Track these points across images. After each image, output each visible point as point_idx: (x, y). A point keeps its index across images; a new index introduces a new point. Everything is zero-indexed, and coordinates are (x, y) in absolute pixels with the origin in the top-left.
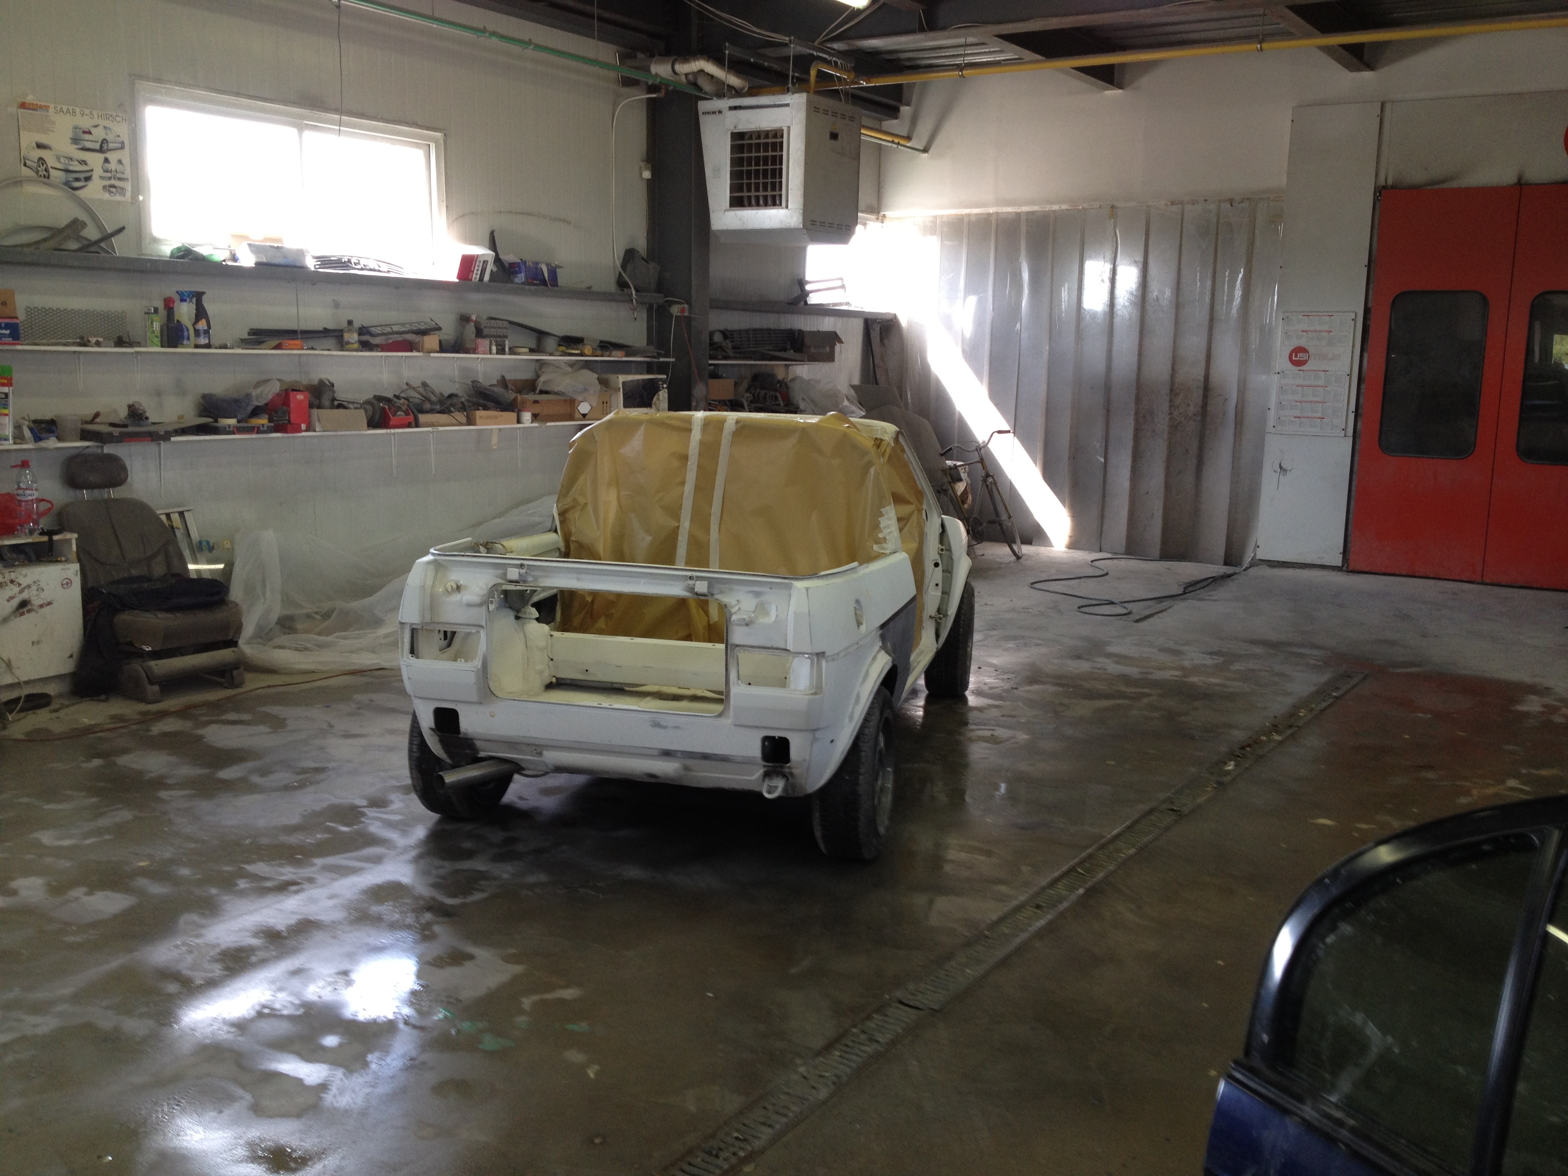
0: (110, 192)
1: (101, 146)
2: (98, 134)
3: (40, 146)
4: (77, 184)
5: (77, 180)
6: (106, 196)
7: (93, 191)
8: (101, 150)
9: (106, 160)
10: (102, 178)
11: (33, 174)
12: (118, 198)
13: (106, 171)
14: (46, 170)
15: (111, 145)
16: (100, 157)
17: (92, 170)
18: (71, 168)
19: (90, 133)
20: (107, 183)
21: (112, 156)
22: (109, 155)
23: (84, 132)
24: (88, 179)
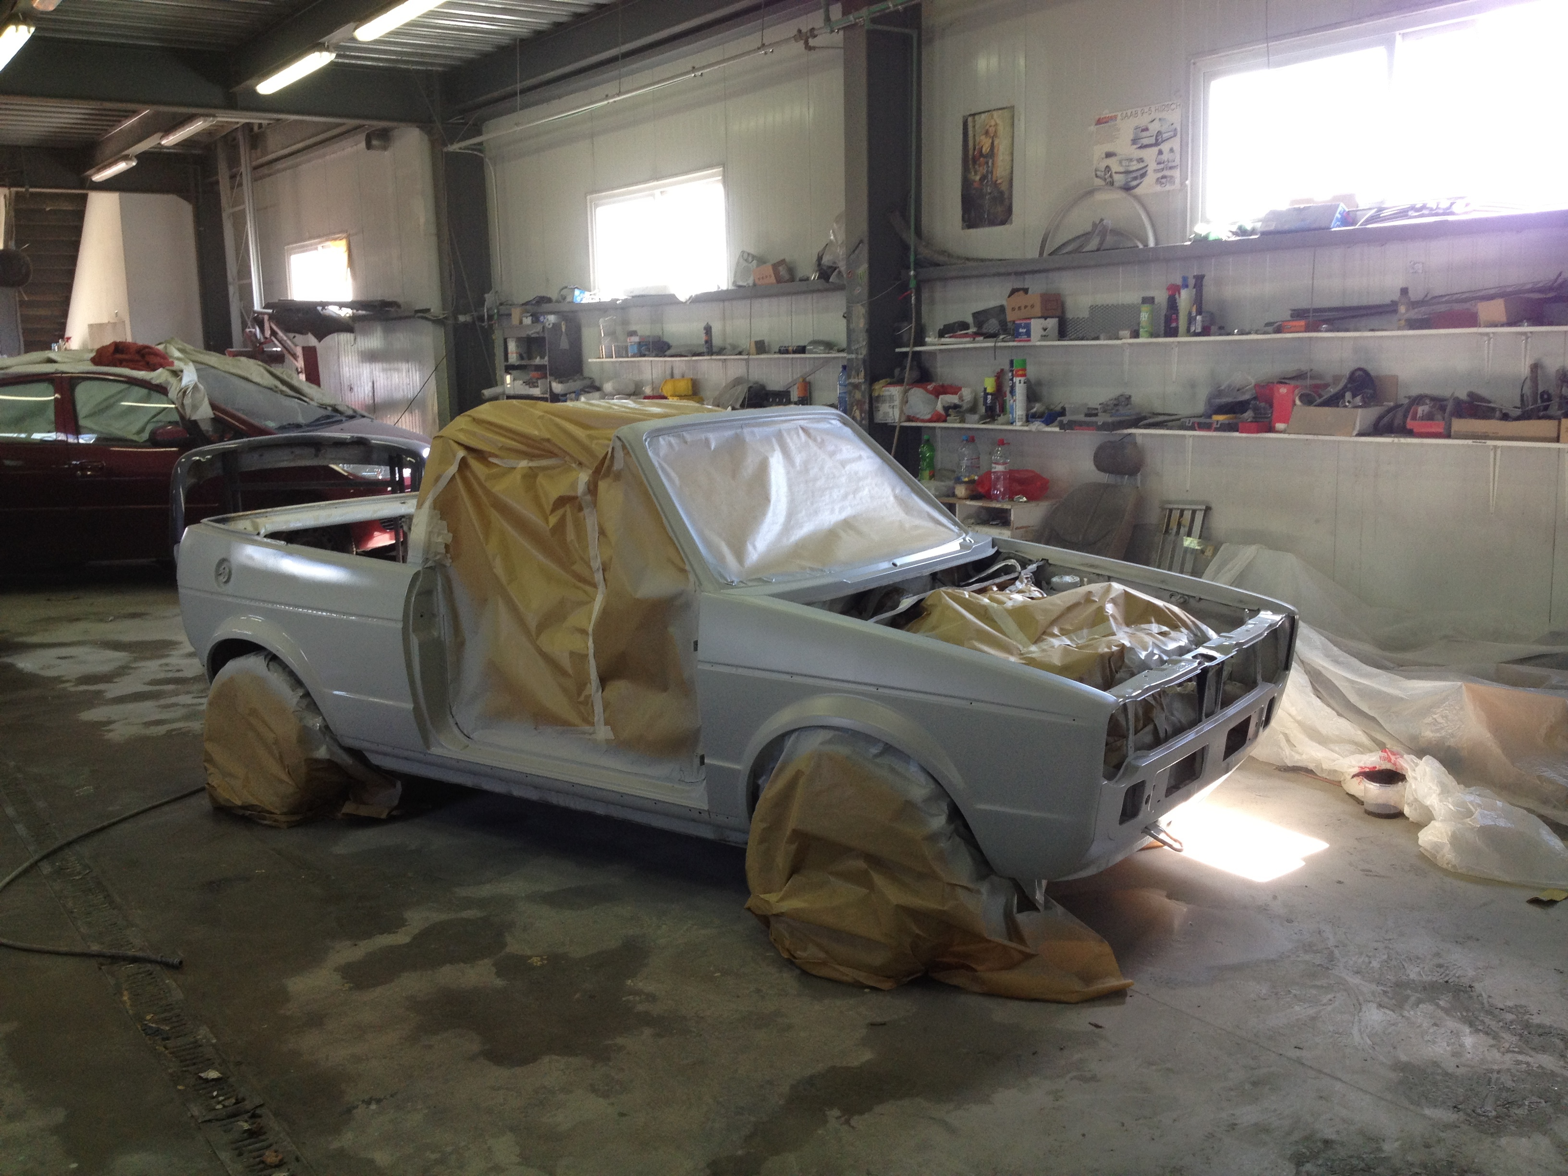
0: (1161, 183)
1: (1157, 140)
2: (1154, 127)
3: (1109, 155)
4: (1134, 183)
5: (1135, 178)
6: (1158, 188)
7: (1147, 187)
8: (1156, 144)
9: (1160, 152)
10: (1156, 171)
11: (1103, 183)
12: (1168, 187)
13: (1159, 163)
14: (1111, 176)
15: (1165, 136)
16: (1155, 150)
17: (1147, 166)
18: (1131, 169)
19: (1147, 129)
20: (1160, 175)
21: (1165, 147)
22: (1162, 147)
23: (1143, 130)
24: (1143, 175)
